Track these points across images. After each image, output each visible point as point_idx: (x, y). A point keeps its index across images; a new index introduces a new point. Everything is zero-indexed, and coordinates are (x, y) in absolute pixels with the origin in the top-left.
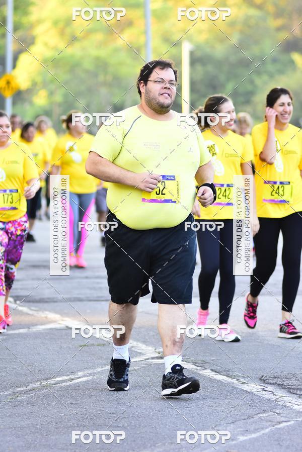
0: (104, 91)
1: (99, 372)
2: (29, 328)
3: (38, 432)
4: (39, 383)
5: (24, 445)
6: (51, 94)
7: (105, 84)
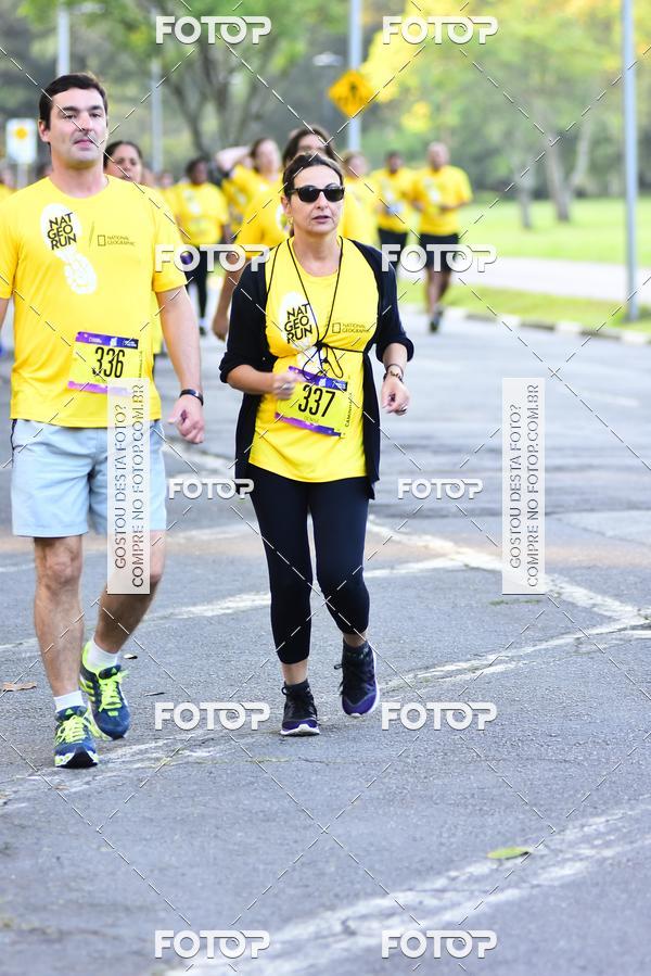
0: (540, 104)
1: (528, 655)
2: (392, 568)
3: (409, 771)
4: (411, 675)
5: (381, 797)
6: (438, 109)
7: (542, 91)
